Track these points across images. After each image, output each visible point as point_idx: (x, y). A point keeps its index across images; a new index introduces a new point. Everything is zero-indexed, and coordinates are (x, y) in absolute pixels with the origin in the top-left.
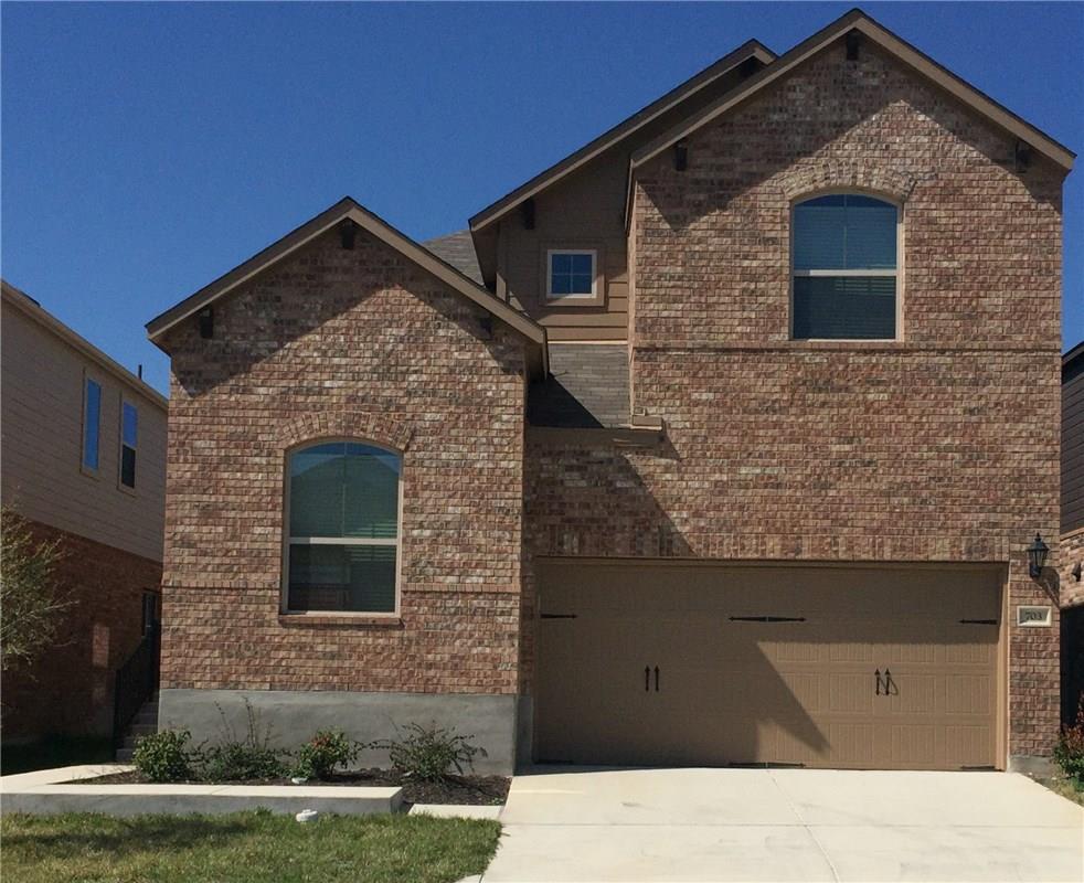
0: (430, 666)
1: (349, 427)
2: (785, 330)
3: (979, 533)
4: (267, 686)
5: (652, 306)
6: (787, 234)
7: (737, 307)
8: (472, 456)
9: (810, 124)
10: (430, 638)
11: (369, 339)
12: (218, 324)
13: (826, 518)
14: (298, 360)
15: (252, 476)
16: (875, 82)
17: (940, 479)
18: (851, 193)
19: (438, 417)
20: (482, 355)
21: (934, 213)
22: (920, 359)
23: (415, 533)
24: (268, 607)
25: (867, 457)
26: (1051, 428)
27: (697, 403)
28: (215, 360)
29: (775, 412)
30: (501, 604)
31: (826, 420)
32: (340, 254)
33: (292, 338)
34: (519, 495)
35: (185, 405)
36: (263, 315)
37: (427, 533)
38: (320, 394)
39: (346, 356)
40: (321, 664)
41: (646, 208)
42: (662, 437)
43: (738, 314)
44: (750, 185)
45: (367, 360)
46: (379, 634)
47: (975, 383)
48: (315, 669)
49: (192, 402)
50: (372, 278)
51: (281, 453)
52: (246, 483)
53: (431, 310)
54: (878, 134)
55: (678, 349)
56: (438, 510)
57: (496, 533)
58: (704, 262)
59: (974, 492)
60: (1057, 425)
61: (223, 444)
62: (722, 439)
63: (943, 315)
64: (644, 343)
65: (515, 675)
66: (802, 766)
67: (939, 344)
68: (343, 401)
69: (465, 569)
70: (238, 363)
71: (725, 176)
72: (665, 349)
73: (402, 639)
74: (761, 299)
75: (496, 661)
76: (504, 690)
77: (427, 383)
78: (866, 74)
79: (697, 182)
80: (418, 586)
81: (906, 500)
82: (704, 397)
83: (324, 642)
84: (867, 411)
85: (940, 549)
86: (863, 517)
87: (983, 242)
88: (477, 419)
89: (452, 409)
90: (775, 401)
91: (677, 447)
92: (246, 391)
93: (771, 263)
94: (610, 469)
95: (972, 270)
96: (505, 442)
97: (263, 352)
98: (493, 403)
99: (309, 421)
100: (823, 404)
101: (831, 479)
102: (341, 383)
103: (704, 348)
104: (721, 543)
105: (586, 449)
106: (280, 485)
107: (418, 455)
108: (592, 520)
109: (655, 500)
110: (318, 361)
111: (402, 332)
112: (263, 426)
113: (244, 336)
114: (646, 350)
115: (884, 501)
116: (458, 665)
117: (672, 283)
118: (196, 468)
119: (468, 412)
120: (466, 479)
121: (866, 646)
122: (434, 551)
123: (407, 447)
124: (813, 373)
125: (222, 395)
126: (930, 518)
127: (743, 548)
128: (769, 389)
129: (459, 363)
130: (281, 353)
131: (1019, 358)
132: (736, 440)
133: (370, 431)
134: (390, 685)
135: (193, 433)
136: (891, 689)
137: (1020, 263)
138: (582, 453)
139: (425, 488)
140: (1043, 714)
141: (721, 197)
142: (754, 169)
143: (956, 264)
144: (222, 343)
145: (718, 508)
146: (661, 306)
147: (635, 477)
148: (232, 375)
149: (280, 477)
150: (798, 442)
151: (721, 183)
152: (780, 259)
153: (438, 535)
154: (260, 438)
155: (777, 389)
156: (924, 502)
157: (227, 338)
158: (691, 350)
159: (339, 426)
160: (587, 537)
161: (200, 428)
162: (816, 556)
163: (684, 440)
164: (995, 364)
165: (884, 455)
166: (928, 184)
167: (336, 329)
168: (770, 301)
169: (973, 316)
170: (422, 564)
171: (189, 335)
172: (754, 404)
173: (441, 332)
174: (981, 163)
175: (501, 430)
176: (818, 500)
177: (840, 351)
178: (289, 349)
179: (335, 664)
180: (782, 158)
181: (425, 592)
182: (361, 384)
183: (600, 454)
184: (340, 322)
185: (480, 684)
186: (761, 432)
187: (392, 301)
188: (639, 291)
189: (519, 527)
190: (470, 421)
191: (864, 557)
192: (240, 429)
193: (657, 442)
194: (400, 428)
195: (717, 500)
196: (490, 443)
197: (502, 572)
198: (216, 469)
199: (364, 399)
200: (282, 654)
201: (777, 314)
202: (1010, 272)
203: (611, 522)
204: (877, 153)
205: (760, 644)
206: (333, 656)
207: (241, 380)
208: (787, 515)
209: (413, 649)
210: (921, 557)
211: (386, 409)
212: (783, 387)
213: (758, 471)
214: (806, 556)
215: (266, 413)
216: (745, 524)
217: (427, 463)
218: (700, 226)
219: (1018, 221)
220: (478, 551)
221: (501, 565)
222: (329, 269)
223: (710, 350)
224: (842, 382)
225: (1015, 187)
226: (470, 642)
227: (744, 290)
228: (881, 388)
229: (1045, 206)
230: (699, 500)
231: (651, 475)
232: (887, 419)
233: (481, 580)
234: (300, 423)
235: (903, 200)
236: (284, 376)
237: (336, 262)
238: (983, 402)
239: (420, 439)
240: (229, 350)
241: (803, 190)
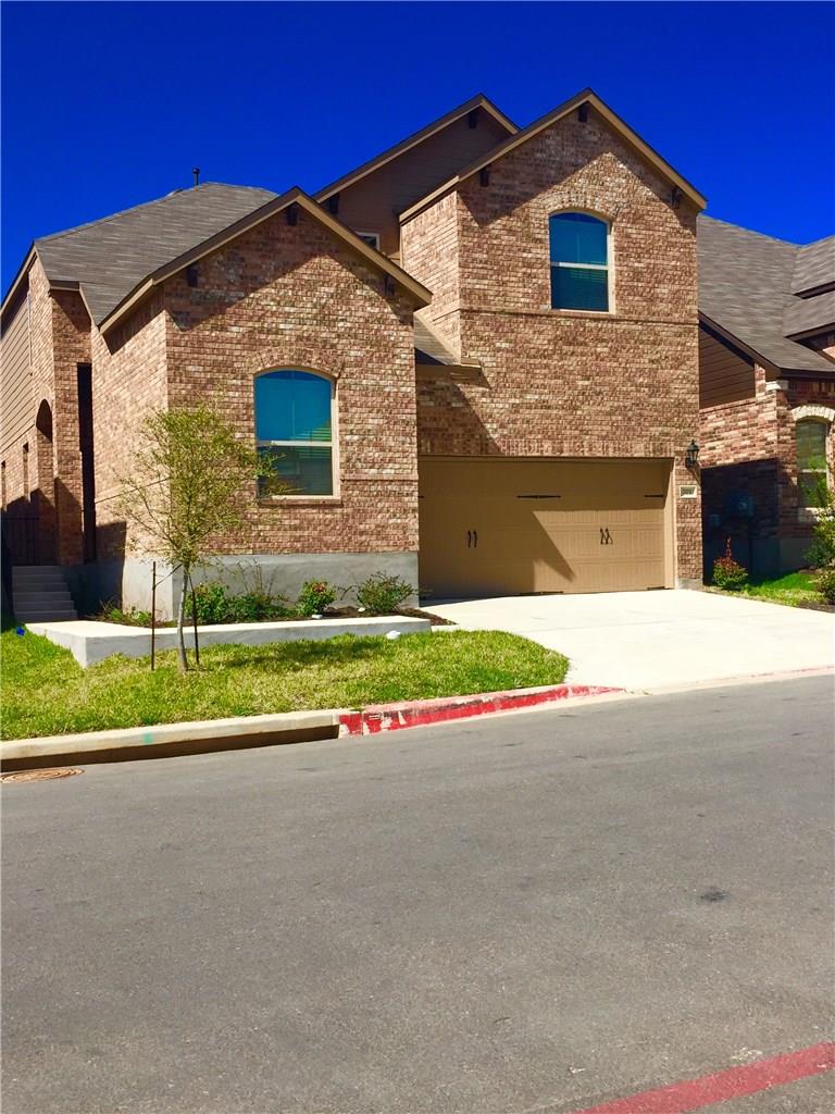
0: (362, 533)
1: (299, 359)
2: (549, 302)
3: (659, 439)
4: (251, 552)
5: (469, 280)
6: (548, 237)
7: (520, 285)
8: (382, 383)
9: (560, 163)
10: (361, 513)
11: (309, 294)
12: (200, 275)
13: (576, 429)
14: (260, 307)
15: (231, 394)
16: (595, 139)
17: (638, 405)
18: (583, 212)
19: (359, 354)
20: (386, 311)
21: (630, 231)
22: (624, 326)
23: (348, 437)
24: (247, 493)
25: (598, 389)
26: (693, 374)
27: (499, 350)
28: (198, 304)
29: (545, 357)
30: (406, 488)
31: (575, 364)
32: (286, 228)
33: (254, 290)
34: (415, 411)
35: (178, 338)
36: (232, 271)
37: (356, 438)
38: (277, 333)
39: (293, 306)
40: (289, 534)
41: (463, 211)
42: (479, 372)
43: (521, 290)
44: (525, 201)
45: (308, 310)
46: (327, 511)
47: (654, 343)
48: (284, 538)
49: (183, 336)
50: (308, 249)
51: (251, 377)
52: (227, 399)
53: (351, 275)
54: (597, 174)
55: (487, 312)
56: (363, 421)
57: (401, 438)
58: (500, 252)
59: (656, 414)
60: (697, 372)
61: (208, 369)
62: (515, 375)
63: (636, 298)
64: (466, 307)
65: (417, 537)
66: (561, 593)
67: (635, 317)
68: (293, 339)
69: (382, 464)
70: (216, 307)
71: (509, 192)
72: (479, 311)
73: (342, 514)
74: (534, 280)
75: (405, 528)
76: (411, 548)
77: (351, 329)
78: (590, 132)
79: (494, 195)
80: (351, 476)
81: (620, 418)
82: (503, 345)
83: (290, 519)
84: (597, 359)
85: (639, 450)
86: (597, 430)
87: (656, 252)
88: (385, 356)
89: (368, 348)
90: (545, 350)
91: (488, 379)
92: (223, 329)
93: (539, 256)
94: (448, 394)
95: (651, 270)
96: (403, 373)
97: (234, 300)
98: (395, 345)
99: (270, 354)
100: (573, 353)
101: (578, 404)
102: (291, 326)
103: (502, 312)
104: (517, 446)
105: (432, 379)
106: (252, 401)
107: (347, 381)
108: (439, 430)
109: (477, 416)
110: (274, 308)
111: (332, 290)
112: (237, 356)
113: (219, 287)
114: (467, 311)
115: (608, 418)
116: (380, 531)
117: (481, 266)
118: (189, 387)
119: (379, 351)
120: (380, 400)
121: (594, 512)
122: (361, 451)
123: (340, 375)
124: (566, 332)
125: (205, 331)
126: (634, 430)
127: (530, 448)
128: (541, 342)
129: (372, 314)
130: (247, 300)
131: (676, 329)
132: (523, 376)
133: (314, 362)
134: (335, 547)
135: (186, 359)
136: (609, 541)
137: (675, 267)
138: (430, 382)
139: (353, 405)
140: (694, 552)
141: (508, 207)
142: (527, 190)
143: (642, 265)
144: (203, 291)
145: (514, 422)
146: (475, 281)
147: (465, 400)
148: (211, 315)
149: (252, 395)
150: (559, 378)
151: (508, 197)
152: (544, 253)
153: (363, 440)
154: (235, 365)
155: (546, 342)
156: (629, 419)
157: (207, 287)
158: (495, 313)
159: (292, 358)
160: (436, 441)
161: (191, 356)
162: (572, 454)
163: (492, 375)
164: (666, 332)
165: (607, 388)
166: (626, 211)
167: (286, 285)
168: (540, 282)
169: (652, 300)
170: (353, 460)
171: (178, 284)
172: (533, 352)
173: (358, 292)
174: (654, 200)
175: (401, 365)
176: (571, 418)
177: (581, 318)
178: (253, 298)
179: (298, 533)
180: (544, 185)
181: (357, 481)
182: (305, 328)
183: (441, 383)
184: (287, 280)
185: (395, 545)
186: (538, 371)
187: (323, 266)
188: (461, 270)
189: (415, 434)
190: (380, 357)
191: (599, 455)
192: (220, 358)
193: (475, 376)
194: (335, 361)
195: (513, 416)
196: (394, 374)
197: (406, 466)
198: (204, 388)
199: (308, 339)
200: (260, 527)
201: (544, 291)
202: (670, 273)
203: (450, 431)
204: (597, 187)
205: (535, 513)
206: (296, 528)
207: (219, 320)
208: (554, 427)
209: (351, 521)
210: (629, 455)
211: (324, 347)
212: (549, 341)
213: (537, 397)
214: (565, 454)
215: (239, 347)
216: (530, 433)
217: (353, 387)
218: (497, 225)
219: (674, 240)
220: (390, 451)
221: (405, 460)
222: (278, 239)
223: (506, 313)
224: (582, 339)
225: (671, 217)
226: (387, 515)
227: (524, 273)
228: (604, 344)
229: (688, 231)
230: (503, 417)
231: (473, 398)
232: (608, 364)
233: (393, 471)
234: (264, 355)
235: (612, 221)
236: (250, 319)
237: (283, 235)
238: (659, 355)
239: (347, 370)
240: (208, 296)
241: (556, 208)
